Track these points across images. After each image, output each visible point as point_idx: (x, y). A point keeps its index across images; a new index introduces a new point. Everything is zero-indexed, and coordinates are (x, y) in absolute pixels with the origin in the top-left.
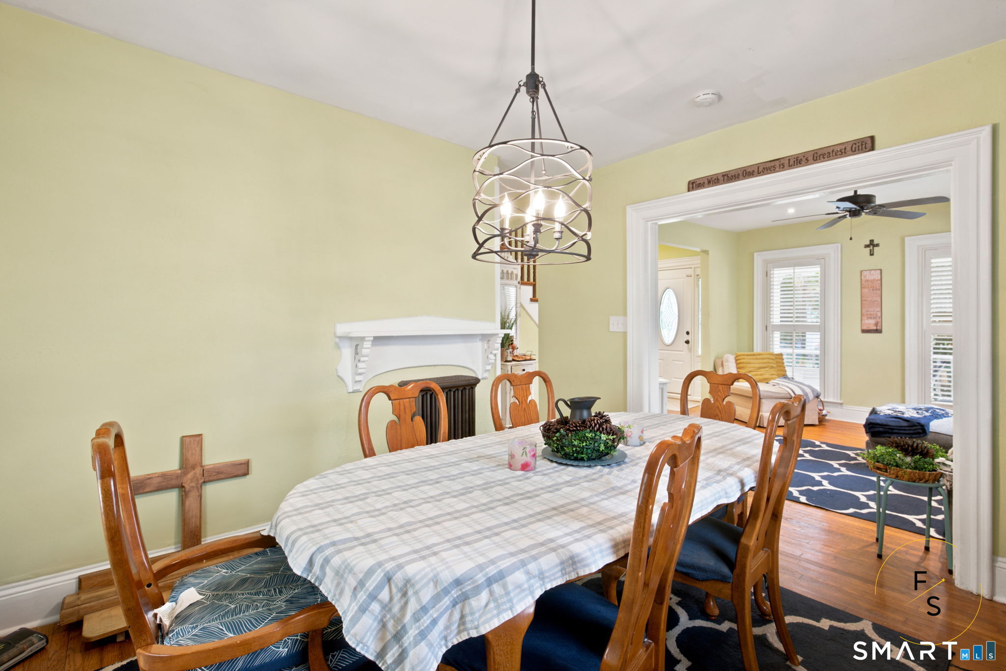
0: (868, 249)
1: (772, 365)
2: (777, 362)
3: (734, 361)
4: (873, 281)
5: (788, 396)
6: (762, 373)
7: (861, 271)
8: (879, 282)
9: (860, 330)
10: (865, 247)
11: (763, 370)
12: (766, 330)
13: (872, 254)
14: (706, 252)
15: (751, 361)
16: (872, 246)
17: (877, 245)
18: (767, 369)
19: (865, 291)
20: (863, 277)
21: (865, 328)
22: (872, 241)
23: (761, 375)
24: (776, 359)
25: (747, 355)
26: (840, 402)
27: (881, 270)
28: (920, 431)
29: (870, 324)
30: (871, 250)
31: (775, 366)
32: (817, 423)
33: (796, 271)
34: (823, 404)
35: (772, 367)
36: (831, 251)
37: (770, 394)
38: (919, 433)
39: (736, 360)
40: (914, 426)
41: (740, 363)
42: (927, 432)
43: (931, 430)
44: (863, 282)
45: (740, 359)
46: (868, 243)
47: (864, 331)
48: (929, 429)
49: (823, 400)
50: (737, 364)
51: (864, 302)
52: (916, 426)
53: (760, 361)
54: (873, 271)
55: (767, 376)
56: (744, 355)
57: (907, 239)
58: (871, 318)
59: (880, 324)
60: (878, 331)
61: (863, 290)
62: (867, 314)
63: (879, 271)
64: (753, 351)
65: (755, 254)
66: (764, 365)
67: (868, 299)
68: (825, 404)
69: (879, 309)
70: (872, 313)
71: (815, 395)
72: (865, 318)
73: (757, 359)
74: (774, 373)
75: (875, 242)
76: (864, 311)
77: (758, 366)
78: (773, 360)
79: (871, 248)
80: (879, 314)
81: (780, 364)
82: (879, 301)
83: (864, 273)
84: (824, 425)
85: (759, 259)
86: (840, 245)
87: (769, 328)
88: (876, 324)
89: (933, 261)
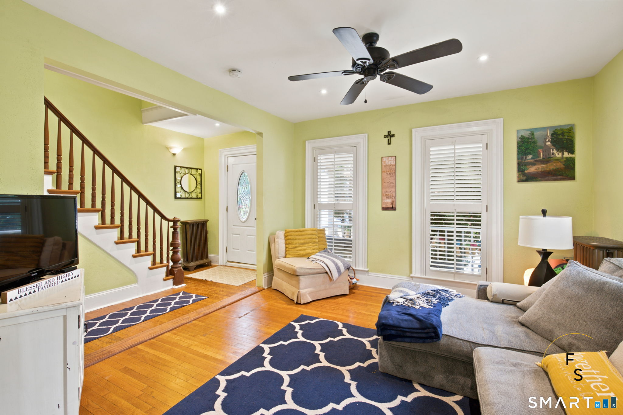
0: (387, 139)
1: (314, 240)
2: (319, 237)
3: (283, 237)
4: (390, 166)
5: (323, 271)
6: (305, 248)
7: (382, 158)
8: (395, 167)
9: (381, 208)
10: (385, 137)
11: (307, 245)
12: (315, 208)
13: (389, 144)
14: (260, 134)
15: (297, 237)
16: (389, 137)
17: (393, 136)
18: (310, 244)
19: (385, 174)
20: (383, 162)
21: (384, 206)
22: (389, 132)
23: (305, 250)
24: (319, 234)
25: (295, 232)
26: (367, 270)
27: (396, 156)
28: (433, 335)
29: (388, 202)
30: (388, 139)
31: (317, 241)
32: (347, 292)
33: (336, 156)
34: (354, 272)
35: (314, 242)
36: (360, 140)
37: (307, 271)
38: (431, 338)
39: (286, 237)
40: (427, 328)
41: (288, 239)
42: (441, 336)
43: (443, 333)
44: (383, 168)
45: (288, 236)
46: (387, 134)
47: (384, 209)
48: (441, 331)
49: (354, 268)
50: (286, 240)
51: (384, 184)
52: (429, 328)
53: (305, 237)
54: (390, 158)
55: (309, 251)
56: (291, 231)
57: (413, 130)
58: (388, 198)
59: (394, 203)
60: (393, 209)
61: (383, 173)
62: (386, 195)
63: (395, 158)
64: (305, 228)
65: (307, 142)
66: (308, 241)
67: (386, 181)
68: (356, 272)
69: (394, 190)
70: (389, 193)
71: (347, 267)
72: (384, 198)
73: (302, 235)
74: (315, 247)
75: (392, 133)
76: (384, 191)
77: (302, 241)
78: (316, 235)
79: (389, 138)
80: (394, 195)
81: (322, 239)
82: (395, 183)
83: (384, 159)
84: (354, 293)
85: (309, 146)
86: (367, 135)
87: (317, 207)
88: (392, 203)
89: (431, 149)
